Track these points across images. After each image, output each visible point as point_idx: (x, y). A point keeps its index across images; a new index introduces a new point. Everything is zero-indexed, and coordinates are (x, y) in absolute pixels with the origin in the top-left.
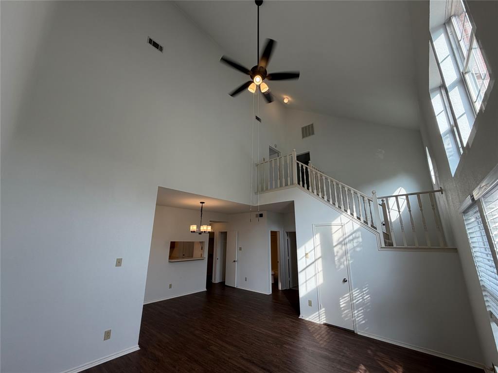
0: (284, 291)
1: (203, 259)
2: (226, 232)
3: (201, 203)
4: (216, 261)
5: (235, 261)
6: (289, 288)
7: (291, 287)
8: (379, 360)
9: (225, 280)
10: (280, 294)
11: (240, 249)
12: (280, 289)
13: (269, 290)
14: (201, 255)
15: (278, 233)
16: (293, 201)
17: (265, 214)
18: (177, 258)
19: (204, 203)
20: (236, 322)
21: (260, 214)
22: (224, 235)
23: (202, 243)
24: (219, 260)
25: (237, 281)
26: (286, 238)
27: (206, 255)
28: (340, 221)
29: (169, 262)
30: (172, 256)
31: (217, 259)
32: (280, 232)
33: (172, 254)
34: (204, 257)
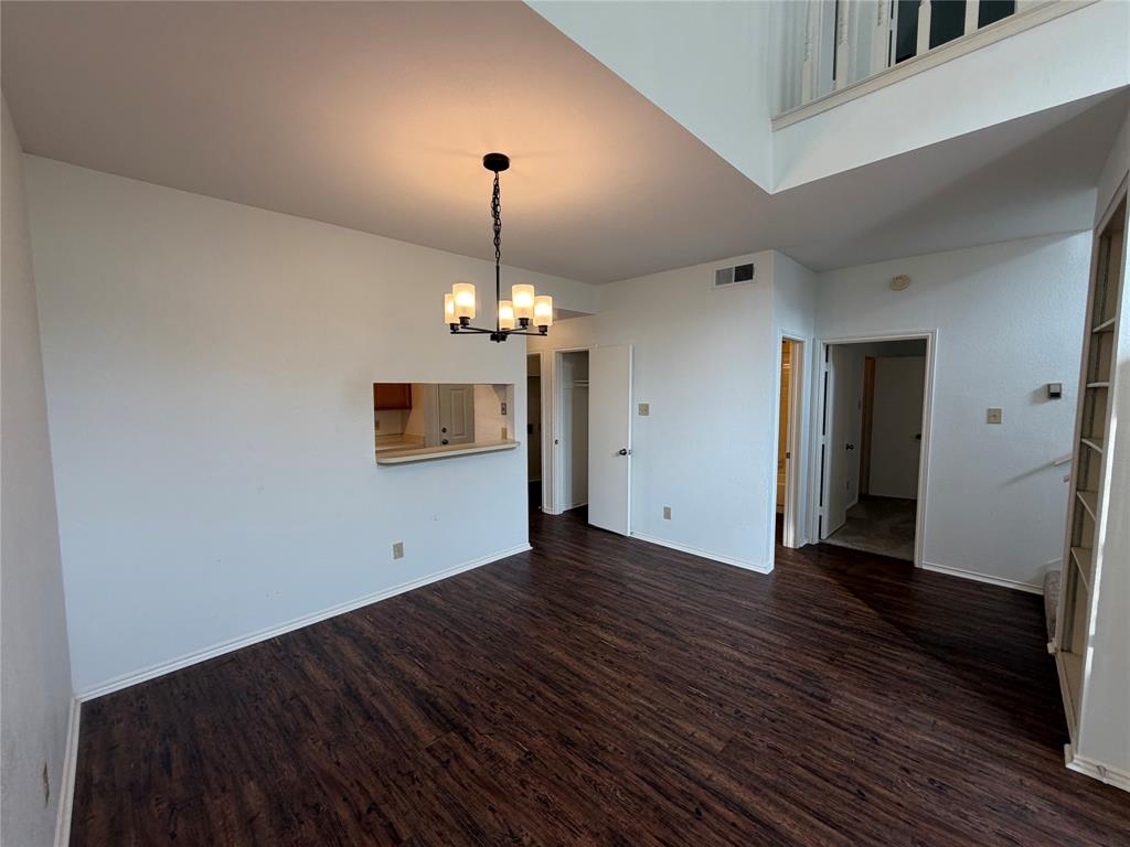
0: (804, 552)
1: (513, 448)
2: (586, 354)
4: (551, 450)
5: (623, 453)
6: (816, 541)
7: (824, 537)
11: (644, 410)
12: (791, 545)
13: (767, 559)
14: (504, 432)
17: (763, 263)
18: (424, 444)
21: (740, 268)
23: (501, 389)
24: (561, 442)
26: (823, 367)
27: (521, 435)
29: (380, 464)
30: (407, 433)
31: (556, 442)
32: (806, 344)
33: (404, 423)
34: (514, 442)
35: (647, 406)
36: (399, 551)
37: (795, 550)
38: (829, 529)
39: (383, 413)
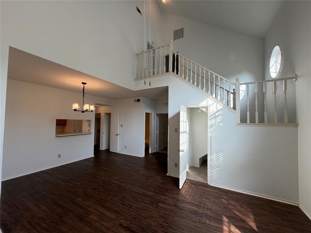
0: (153, 154)
1: (91, 134)
2: (110, 113)
3: (83, 83)
4: (102, 135)
5: (117, 135)
6: (156, 152)
7: (157, 151)
8: (233, 209)
9: (109, 147)
10: (150, 156)
11: (122, 126)
12: (150, 153)
13: (143, 154)
14: (89, 130)
15: (150, 114)
16: (168, 86)
17: (142, 99)
18: (69, 133)
19: (85, 84)
20: (117, 184)
21: (138, 100)
22: (109, 115)
23: (89, 121)
24: (105, 133)
25: (119, 148)
26: (156, 118)
27: (93, 130)
28: (206, 102)
29: (56, 136)
30: (64, 131)
31: (104, 133)
32: (152, 114)
33: (64, 130)
34: (91, 132)
35: (122, 125)
36: (59, 156)
37: (151, 153)
38: (159, 149)
39: (58, 126)
